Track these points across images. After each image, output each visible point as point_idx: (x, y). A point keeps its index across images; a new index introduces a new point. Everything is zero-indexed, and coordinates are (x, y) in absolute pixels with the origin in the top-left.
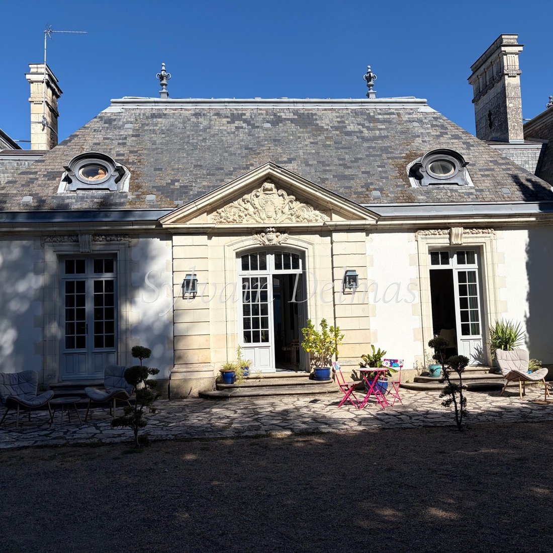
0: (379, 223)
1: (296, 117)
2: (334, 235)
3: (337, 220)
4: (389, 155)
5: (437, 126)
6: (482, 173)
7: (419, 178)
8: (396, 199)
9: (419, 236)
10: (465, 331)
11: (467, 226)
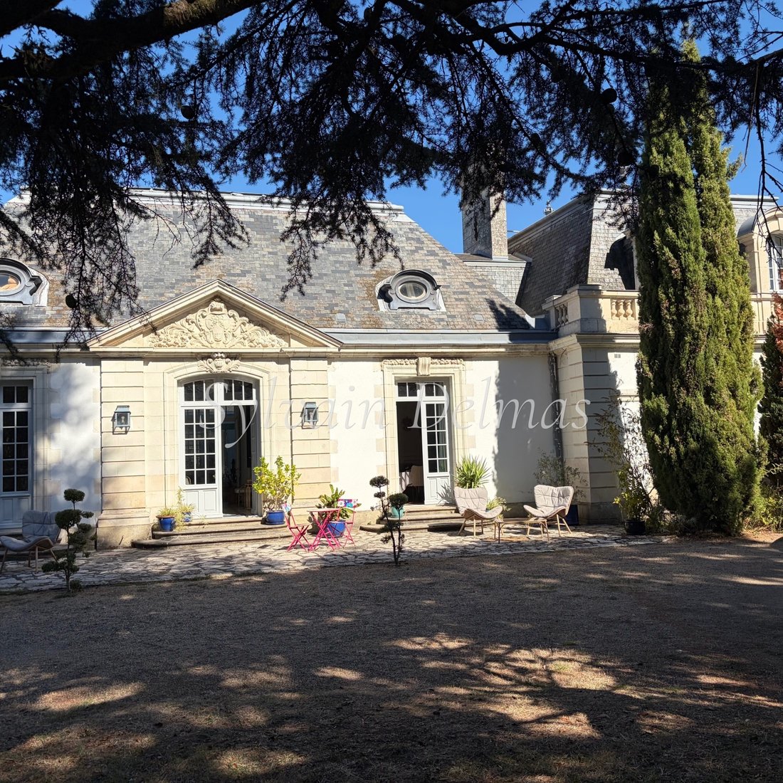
0: (342, 351)
1: (252, 220)
2: (292, 362)
3: (296, 346)
4: (358, 272)
5: (413, 239)
6: (456, 297)
7: (388, 300)
8: (362, 324)
9: (385, 366)
10: (433, 468)
11: (435, 356)
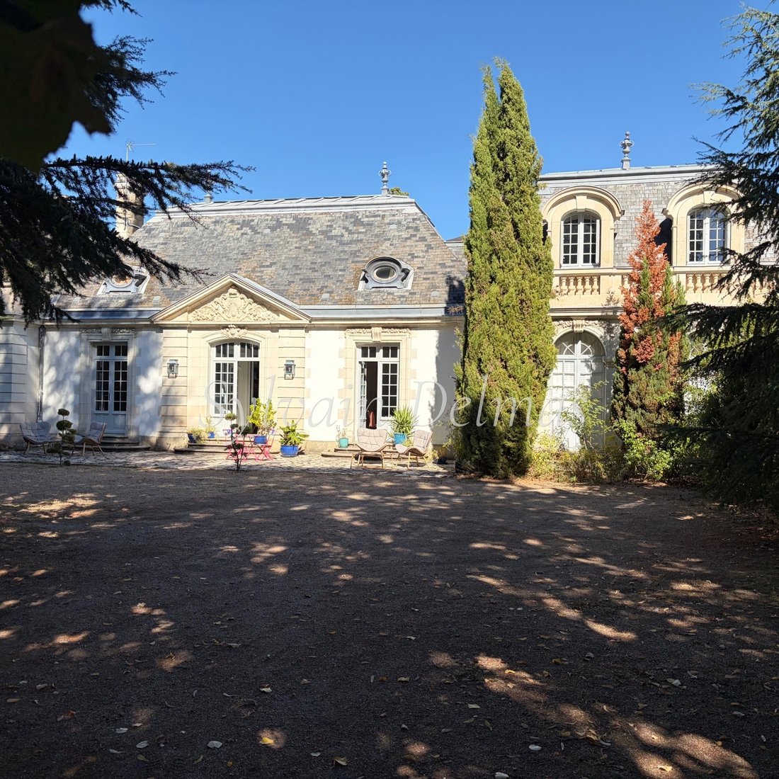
0: (312, 323)
1: (294, 222)
2: (281, 331)
3: (282, 319)
5: (412, 228)
8: (339, 302)
9: (347, 334)
10: (385, 413)
11: (385, 327)
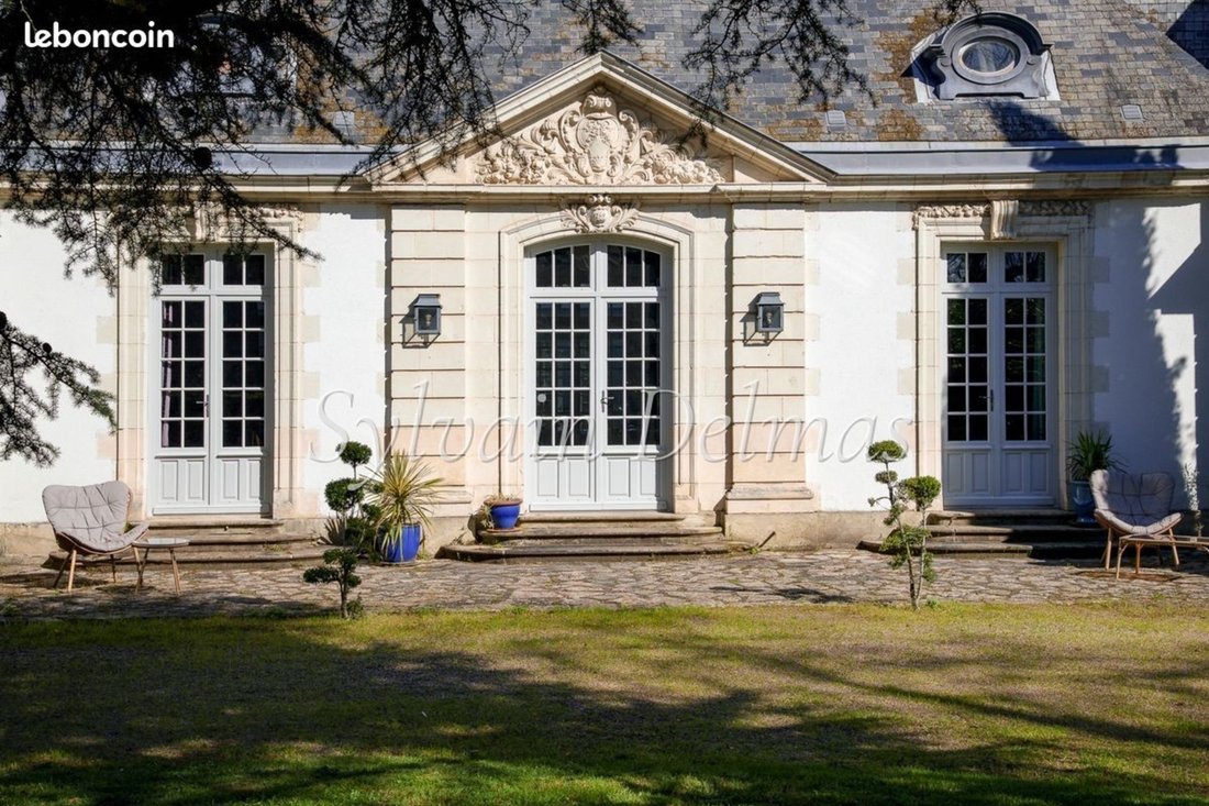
3: (743, 181)
4: (878, 21)
6: (1085, 66)
7: (935, 80)
8: (880, 133)
9: (921, 219)
11: (1028, 199)
